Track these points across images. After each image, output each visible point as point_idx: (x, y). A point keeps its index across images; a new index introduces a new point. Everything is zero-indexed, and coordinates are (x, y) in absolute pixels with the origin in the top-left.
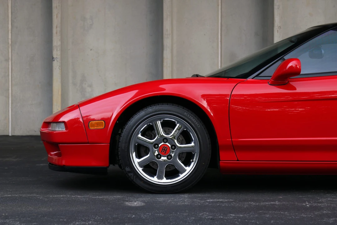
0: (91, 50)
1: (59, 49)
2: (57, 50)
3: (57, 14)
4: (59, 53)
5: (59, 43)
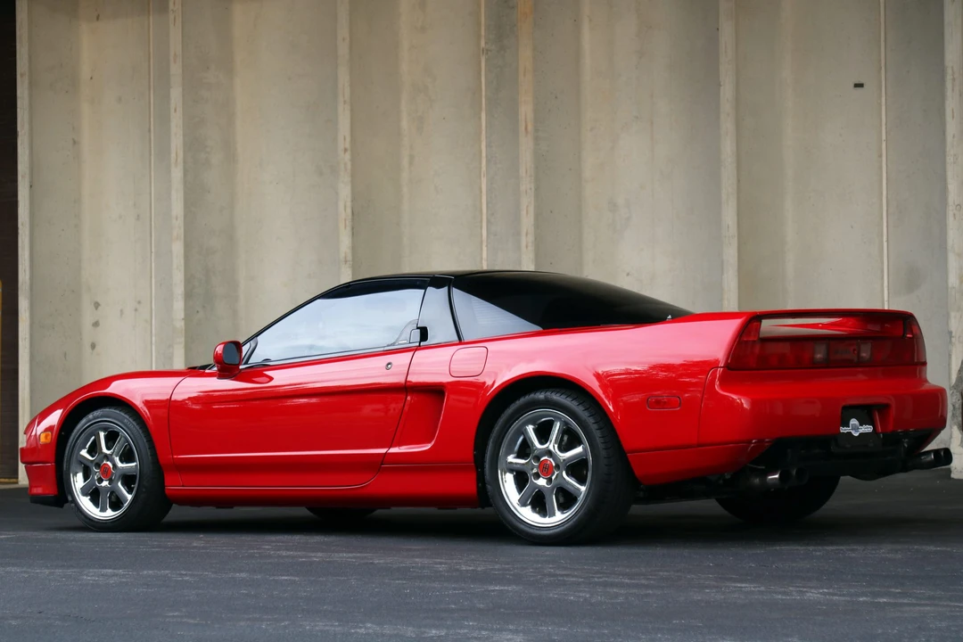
0: (628, 274)
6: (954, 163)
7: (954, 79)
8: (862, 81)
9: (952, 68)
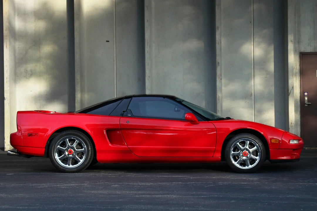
1: (8, 93)
2: (7, 93)
3: (7, 70)
4: (8, 95)
5: (8, 88)
6: (148, 65)
7: (148, 43)
8: (108, 40)
9: (147, 39)
